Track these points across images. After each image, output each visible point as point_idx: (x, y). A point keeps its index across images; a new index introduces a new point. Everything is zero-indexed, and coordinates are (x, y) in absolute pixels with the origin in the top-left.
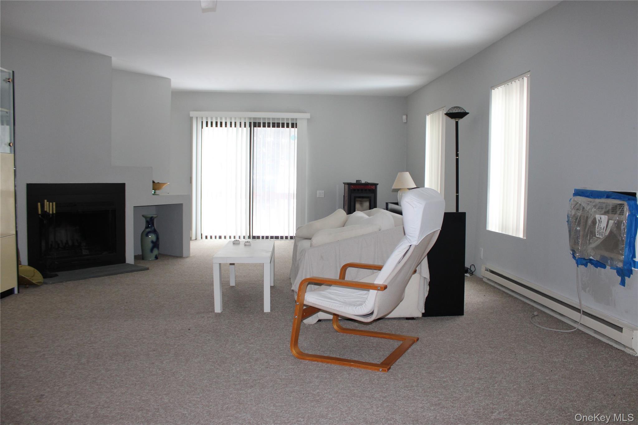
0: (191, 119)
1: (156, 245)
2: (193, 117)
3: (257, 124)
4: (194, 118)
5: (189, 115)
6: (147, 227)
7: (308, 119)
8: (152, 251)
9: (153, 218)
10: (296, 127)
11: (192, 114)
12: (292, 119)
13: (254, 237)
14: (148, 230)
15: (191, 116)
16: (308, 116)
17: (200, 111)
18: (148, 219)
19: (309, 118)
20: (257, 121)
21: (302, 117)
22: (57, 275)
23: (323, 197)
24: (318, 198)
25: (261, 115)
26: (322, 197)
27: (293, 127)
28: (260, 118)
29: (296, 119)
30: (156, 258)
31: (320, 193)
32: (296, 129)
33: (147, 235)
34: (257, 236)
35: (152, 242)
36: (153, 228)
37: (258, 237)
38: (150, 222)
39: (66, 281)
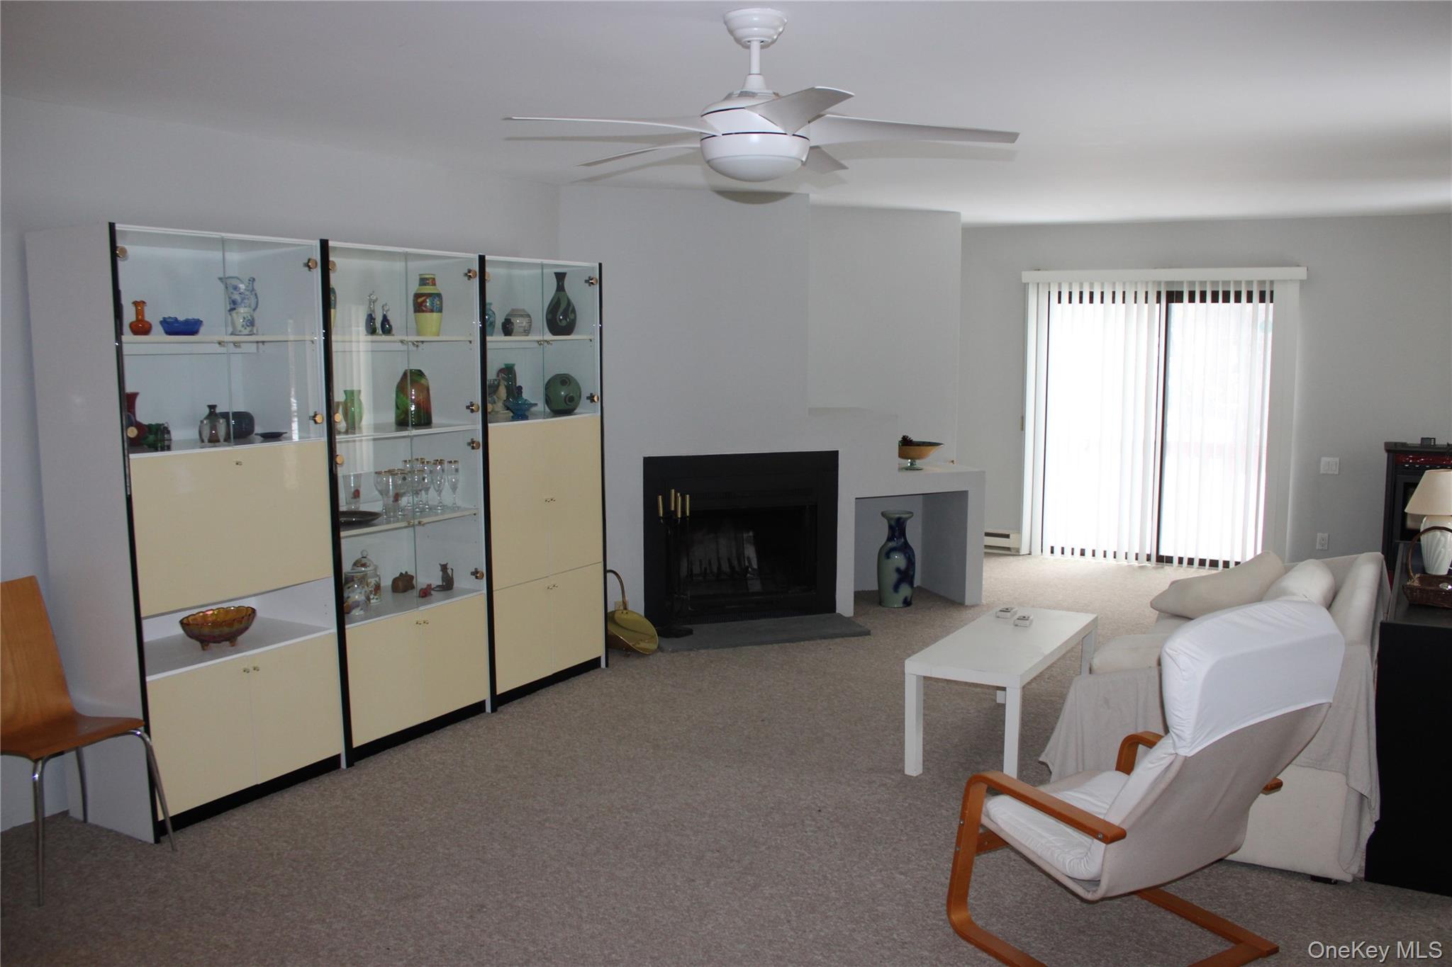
0: (1024, 288)
1: (905, 576)
2: (1028, 284)
3: (1174, 296)
4: (1030, 286)
5: (1021, 279)
6: (890, 539)
7: (1302, 282)
8: (896, 588)
9: (902, 521)
10: (1272, 301)
11: (1027, 276)
12: (1262, 283)
13: (1160, 559)
14: (892, 544)
15: (1024, 281)
16: (1301, 273)
17: (1046, 270)
18: (893, 523)
19: (1305, 277)
20: (1175, 289)
21: (1287, 278)
22: (690, 632)
23: (1337, 473)
24: (1324, 474)
25: (1183, 276)
26: (1333, 475)
27: (1262, 300)
28: (1181, 283)
29: (1272, 282)
30: (907, 603)
31: (1329, 464)
32: (1272, 304)
33: (888, 556)
34: (1167, 557)
35: (898, 570)
36: (903, 540)
37: (1169, 560)
38: (897, 528)
39: (698, 649)
